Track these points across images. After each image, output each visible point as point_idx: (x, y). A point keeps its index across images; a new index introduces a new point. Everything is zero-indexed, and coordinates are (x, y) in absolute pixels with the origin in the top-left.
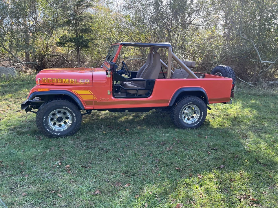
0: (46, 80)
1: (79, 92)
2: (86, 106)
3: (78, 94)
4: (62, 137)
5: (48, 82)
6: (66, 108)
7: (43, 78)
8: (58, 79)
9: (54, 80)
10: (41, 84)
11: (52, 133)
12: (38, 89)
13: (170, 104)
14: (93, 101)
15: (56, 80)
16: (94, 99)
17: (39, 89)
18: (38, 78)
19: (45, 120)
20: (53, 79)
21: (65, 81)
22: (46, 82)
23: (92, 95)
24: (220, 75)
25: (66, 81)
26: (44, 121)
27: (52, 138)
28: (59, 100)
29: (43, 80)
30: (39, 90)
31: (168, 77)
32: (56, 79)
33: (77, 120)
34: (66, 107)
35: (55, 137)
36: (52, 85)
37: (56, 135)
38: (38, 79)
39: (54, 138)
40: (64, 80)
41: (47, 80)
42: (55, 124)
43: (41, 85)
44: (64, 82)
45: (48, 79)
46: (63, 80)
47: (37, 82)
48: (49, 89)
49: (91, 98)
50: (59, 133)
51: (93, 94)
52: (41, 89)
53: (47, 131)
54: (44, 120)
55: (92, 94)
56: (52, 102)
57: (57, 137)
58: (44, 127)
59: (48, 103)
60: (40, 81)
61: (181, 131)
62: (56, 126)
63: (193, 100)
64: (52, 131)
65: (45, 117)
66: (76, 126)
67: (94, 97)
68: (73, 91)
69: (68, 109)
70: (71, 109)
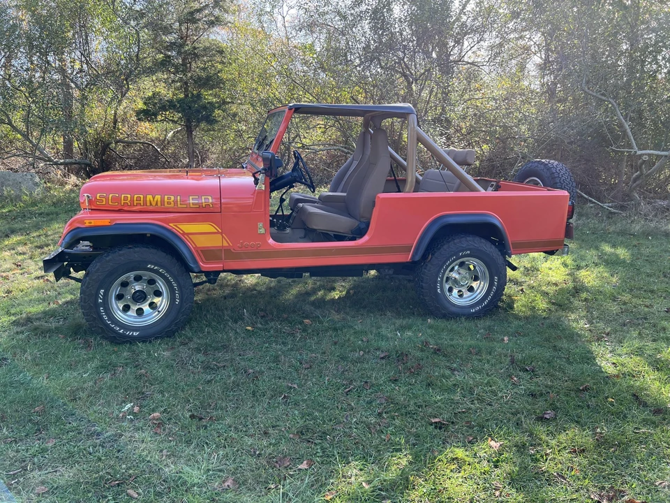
0: (104, 199)
1: (187, 228)
2: (204, 263)
3: (184, 234)
4: (144, 342)
5: (110, 203)
6: (156, 268)
7: (98, 195)
8: (136, 196)
9: (126, 198)
10: (93, 208)
11: (120, 330)
12: (85, 221)
13: (413, 256)
14: (221, 250)
15: (129, 199)
16: (225, 244)
17: (87, 222)
18: (86, 195)
19: (103, 299)
20: (123, 196)
21: (152, 199)
22: (104, 203)
23: (220, 236)
24: (536, 184)
25: (155, 200)
26: (100, 301)
27: (119, 344)
28: (137, 249)
29: (98, 198)
30: (87, 224)
31: (407, 190)
32: (129, 196)
33: (181, 299)
34: (155, 265)
35: (127, 342)
36: (120, 211)
37: (128, 336)
38: (84, 198)
39: (124, 343)
40: (149, 197)
41: (107, 199)
42: (126, 308)
43: (93, 211)
44: (148, 204)
45: (111, 195)
46: (148, 199)
47: (83, 203)
48: (112, 220)
49: (217, 242)
50: (136, 331)
51: (221, 233)
52: (92, 221)
53: (108, 325)
54: (101, 299)
55: (218, 233)
56: (121, 252)
57: (132, 341)
58: (101, 317)
59: (110, 257)
60: (90, 201)
61: (441, 323)
62: (129, 313)
63: (472, 247)
64: (119, 326)
65: (103, 291)
66: (179, 312)
67: (224, 240)
68: (171, 225)
69: (161, 271)
70: (168, 271)
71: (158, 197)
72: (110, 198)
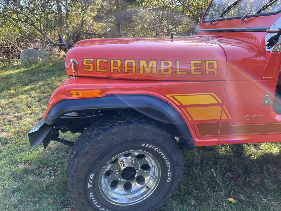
0: (91, 65)
1: (185, 99)
2: (198, 137)
3: (181, 106)
5: (98, 70)
6: (151, 146)
7: (85, 60)
8: (127, 62)
9: (116, 64)
10: (80, 74)
12: (72, 92)
14: (218, 124)
15: (119, 65)
16: (224, 117)
17: (74, 92)
18: (72, 60)
19: (93, 184)
20: (112, 61)
21: (145, 65)
22: (91, 69)
23: (219, 108)
25: (150, 65)
26: (90, 186)
28: (131, 126)
29: (85, 63)
30: (74, 96)
32: (119, 62)
33: (173, 178)
34: (150, 143)
36: (108, 79)
38: (70, 64)
40: (143, 63)
41: (94, 63)
42: (115, 184)
43: (80, 79)
44: (141, 71)
45: (98, 61)
46: (141, 65)
47: (69, 69)
48: (103, 91)
51: (221, 105)
52: (80, 92)
54: (90, 184)
55: (219, 104)
56: (113, 130)
58: (90, 202)
59: (101, 136)
60: (76, 67)
62: (116, 190)
64: (108, 208)
65: (93, 175)
66: (169, 190)
67: (223, 112)
68: (168, 96)
69: (155, 149)
70: (163, 149)
71: (153, 63)
72: (98, 64)
